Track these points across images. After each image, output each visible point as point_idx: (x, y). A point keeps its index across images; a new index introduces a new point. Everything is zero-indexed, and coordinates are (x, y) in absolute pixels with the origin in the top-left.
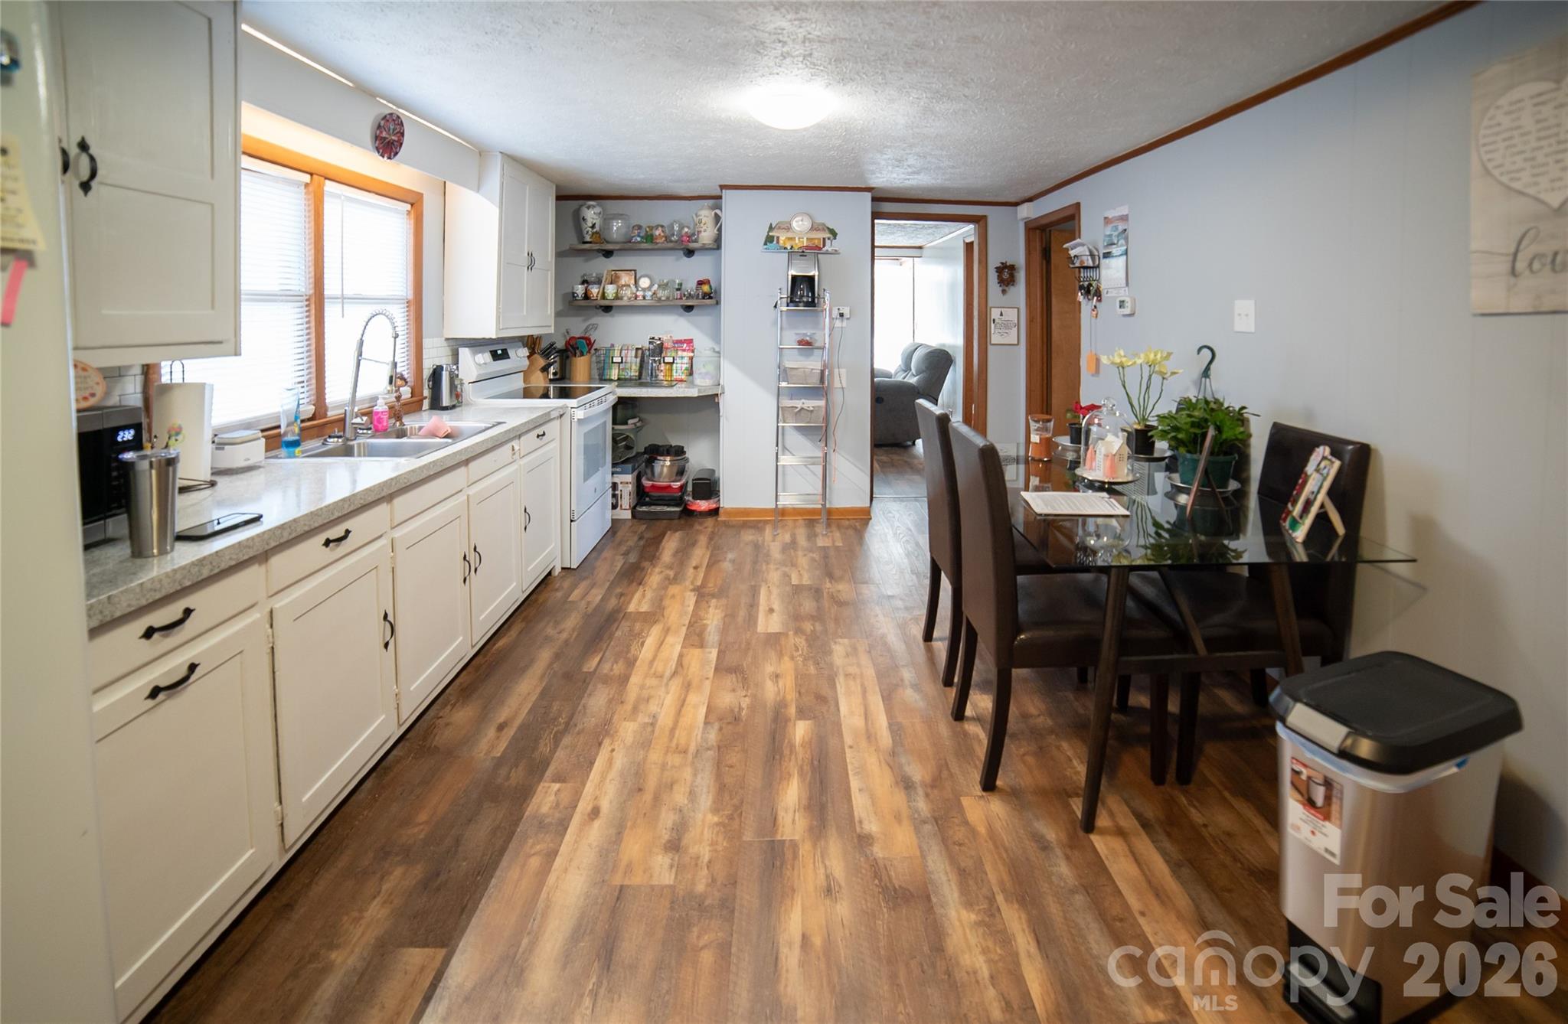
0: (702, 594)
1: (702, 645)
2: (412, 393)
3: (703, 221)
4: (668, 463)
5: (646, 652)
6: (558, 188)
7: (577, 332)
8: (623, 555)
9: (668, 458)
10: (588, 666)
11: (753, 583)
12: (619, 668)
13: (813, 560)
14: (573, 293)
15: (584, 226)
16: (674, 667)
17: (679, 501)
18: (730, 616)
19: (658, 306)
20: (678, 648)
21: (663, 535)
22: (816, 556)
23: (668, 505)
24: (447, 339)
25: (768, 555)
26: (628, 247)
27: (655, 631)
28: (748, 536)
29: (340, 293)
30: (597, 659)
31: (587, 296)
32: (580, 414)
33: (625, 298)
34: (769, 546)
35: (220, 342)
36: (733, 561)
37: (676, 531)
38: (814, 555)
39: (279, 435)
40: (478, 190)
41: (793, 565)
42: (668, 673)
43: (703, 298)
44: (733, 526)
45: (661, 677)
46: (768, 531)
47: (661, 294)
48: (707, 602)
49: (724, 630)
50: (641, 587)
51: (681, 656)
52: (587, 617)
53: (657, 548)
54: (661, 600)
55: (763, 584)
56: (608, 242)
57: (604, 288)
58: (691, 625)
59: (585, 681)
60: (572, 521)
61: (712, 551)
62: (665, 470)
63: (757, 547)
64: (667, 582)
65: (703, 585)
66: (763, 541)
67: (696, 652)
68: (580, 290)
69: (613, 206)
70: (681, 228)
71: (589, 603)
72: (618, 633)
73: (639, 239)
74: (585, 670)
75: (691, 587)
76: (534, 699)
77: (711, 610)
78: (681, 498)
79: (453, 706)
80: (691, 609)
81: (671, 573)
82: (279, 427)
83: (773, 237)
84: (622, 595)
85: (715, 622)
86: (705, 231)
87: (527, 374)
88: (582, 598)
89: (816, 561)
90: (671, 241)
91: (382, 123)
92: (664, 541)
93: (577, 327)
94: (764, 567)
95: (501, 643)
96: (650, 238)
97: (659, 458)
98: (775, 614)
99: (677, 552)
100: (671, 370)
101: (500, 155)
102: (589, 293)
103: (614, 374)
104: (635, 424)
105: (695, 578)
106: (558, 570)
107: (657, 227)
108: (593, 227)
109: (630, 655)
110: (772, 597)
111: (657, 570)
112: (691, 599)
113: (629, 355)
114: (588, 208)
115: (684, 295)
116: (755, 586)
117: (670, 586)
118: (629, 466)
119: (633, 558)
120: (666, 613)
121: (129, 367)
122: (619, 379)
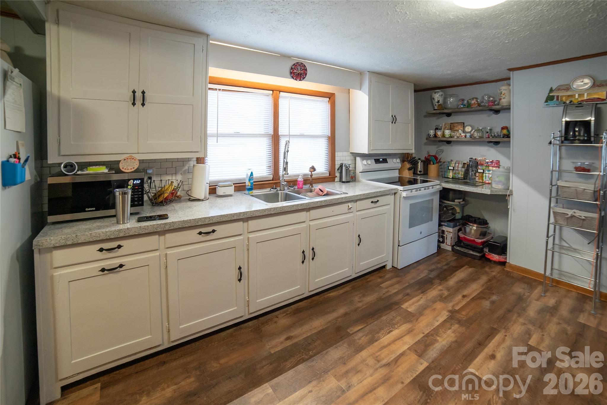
0: (453, 316)
1: (421, 355)
2: (329, 174)
3: (503, 93)
4: (475, 228)
5: (385, 339)
6: (415, 85)
7: (433, 153)
8: (429, 271)
9: (476, 225)
10: (352, 329)
11: (495, 326)
12: (364, 340)
13: (564, 331)
14: (429, 134)
15: (434, 102)
16: (392, 359)
17: (481, 251)
18: (457, 344)
19: (473, 141)
20: (406, 347)
21: (462, 266)
22: (570, 329)
23: (473, 251)
24: (351, 153)
25: (524, 309)
26: (457, 112)
27: (405, 327)
28: (519, 289)
29: (288, 133)
30: (360, 328)
31: (435, 136)
32: (404, 194)
33: (455, 137)
34: (530, 302)
35: (198, 152)
36: (493, 303)
37: (470, 267)
38: (569, 328)
39: (245, 186)
40: (360, 89)
41: (541, 327)
42: (384, 362)
43: (503, 137)
44: (513, 277)
45: (378, 361)
46: (538, 291)
47: (476, 135)
48: (451, 325)
49: (444, 353)
50: (422, 295)
51: (402, 354)
52: (380, 299)
53: (452, 274)
54: (425, 309)
55: (503, 331)
56: (446, 109)
57: (444, 132)
58: (427, 335)
59: (341, 338)
60: (399, 246)
61: (484, 289)
62: (473, 231)
63: (520, 299)
64: (439, 298)
65: (458, 312)
66: (529, 296)
67: (413, 357)
68: (432, 132)
69: (450, 91)
70: (489, 97)
71: (388, 291)
72: (384, 318)
73: (462, 106)
74: (348, 331)
75: (450, 308)
76: (313, 332)
77: (449, 332)
78: (482, 249)
79: (287, 314)
80: (437, 324)
81: (446, 293)
82: (245, 183)
83: (553, 96)
84: (408, 295)
85: (444, 343)
86: (504, 98)
87: (400, 171)
88: (387, 288)
89: (567, 334)
90: (481, 106)
91: (293, 67)
92: (459, 271)
93: (433, 150)
94: (514, 318)
95: (333, 294)
96: (469, 105)
97: (469, 224)
98: (493, 362)
99: (462, 281)
100: (482, 177)
101: (368, 73)
102: (436, 134)
103: (451, 175)
104: (459, 202)
105: (457, 304)
106: (389, 267)
107: (473, 99)
108: (438, 102)
109: (377, 335)
110: (502, 346)
111: (440, 288)
112: (444, 316)
113: (459, 166)
114: (435, 93)
115: (491, 136)
116: (495, 329)
117: (438, 302)
118: (452, 224)
119: (432, 275)
120: (421, 318)
121: (192, 158)
122: (452, 178)
